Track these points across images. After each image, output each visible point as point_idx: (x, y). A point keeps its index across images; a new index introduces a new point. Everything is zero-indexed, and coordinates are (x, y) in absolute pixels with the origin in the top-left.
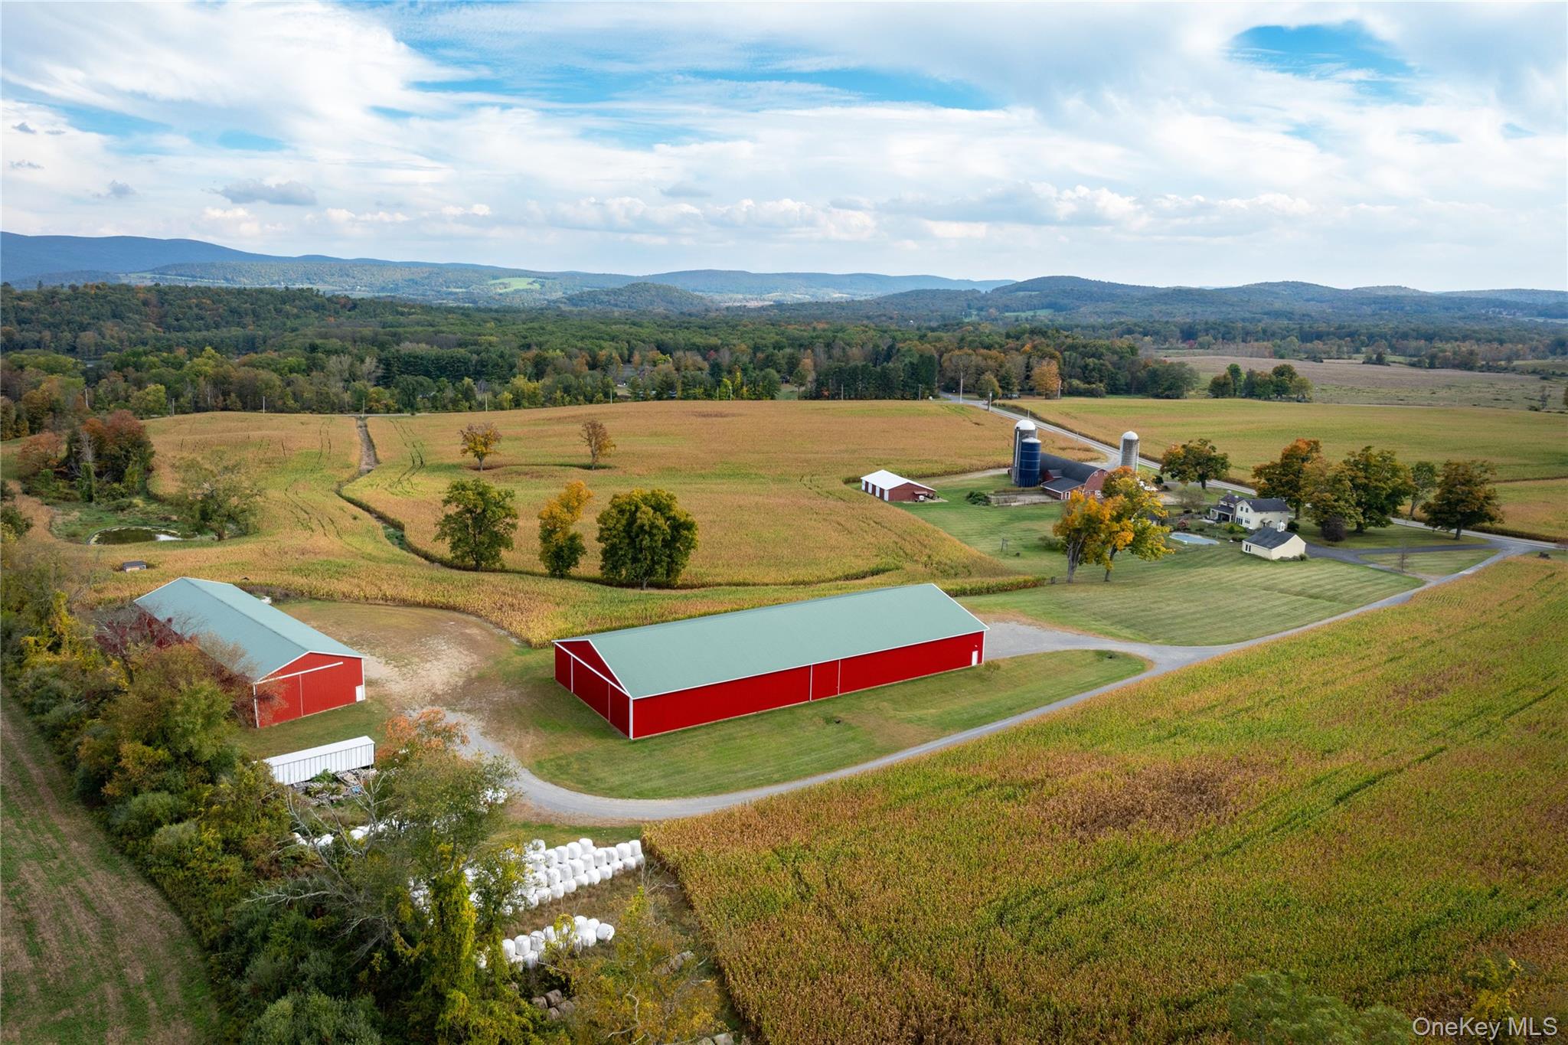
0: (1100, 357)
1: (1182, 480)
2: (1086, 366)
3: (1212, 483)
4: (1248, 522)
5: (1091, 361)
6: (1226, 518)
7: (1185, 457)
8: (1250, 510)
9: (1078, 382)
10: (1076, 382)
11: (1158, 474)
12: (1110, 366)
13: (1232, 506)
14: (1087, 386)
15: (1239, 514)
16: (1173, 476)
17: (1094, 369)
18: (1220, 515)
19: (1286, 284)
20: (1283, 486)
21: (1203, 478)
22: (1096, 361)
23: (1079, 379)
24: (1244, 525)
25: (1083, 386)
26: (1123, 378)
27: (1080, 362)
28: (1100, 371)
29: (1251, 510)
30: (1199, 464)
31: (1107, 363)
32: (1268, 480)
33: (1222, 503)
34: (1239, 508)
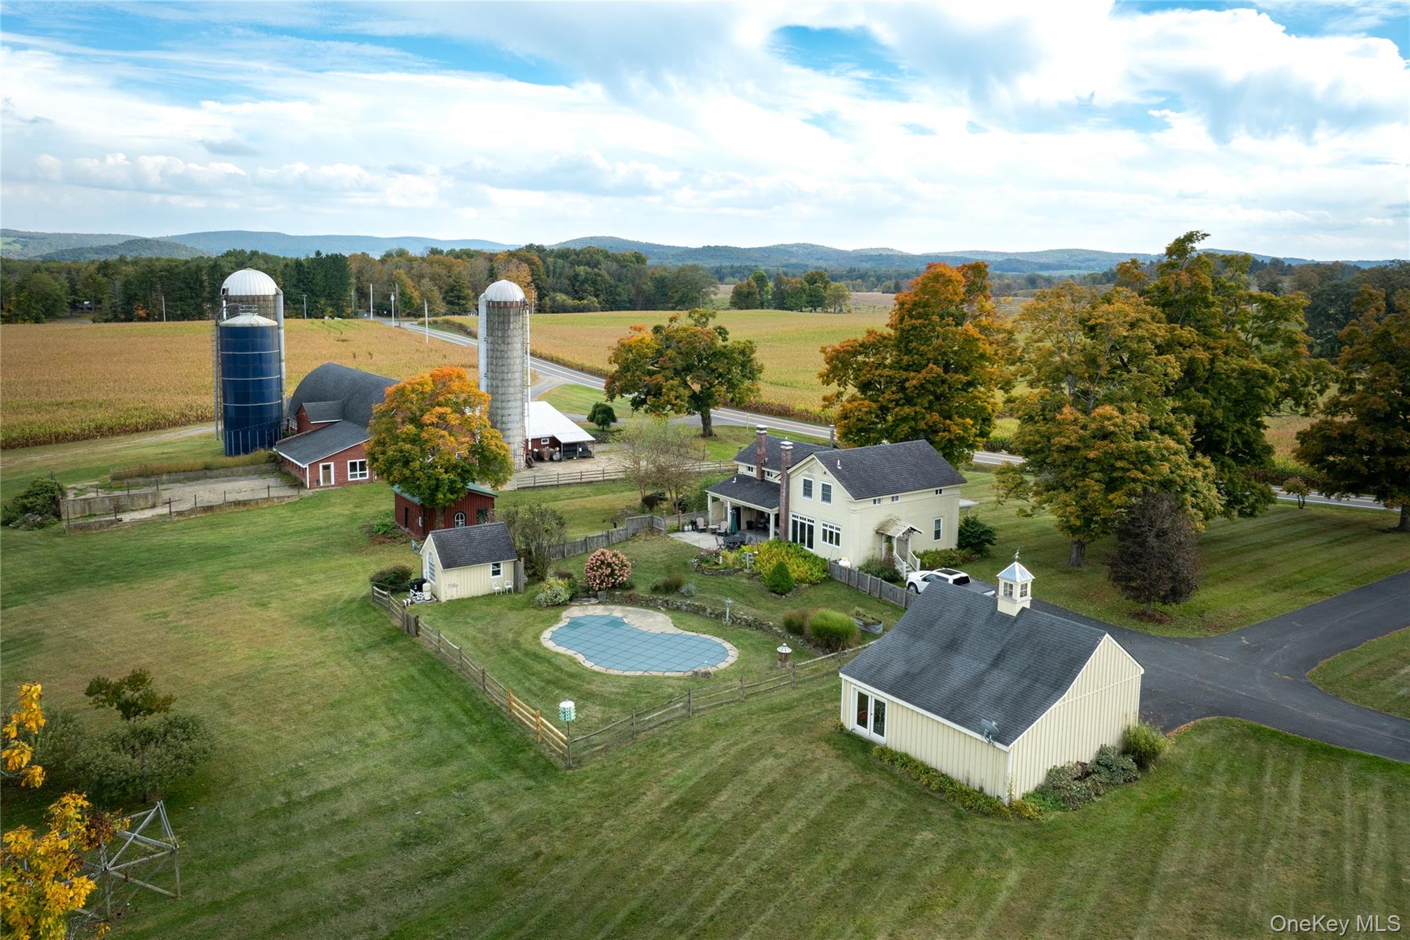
0: (596, 264)
1: (656, 409)
2: (576, 276)
3: (722, 416)
4: (832, 537)
5: (581, 269)
6: (759, 524)
7: (659, 353)
8: (838, 490)
9: (564, 297)
10: (561, 297)
11: (602, 399)
12: (607, 277)
13: (774, 477)
14: (577, 302)
15: (802, 507)
16: (636, 404)
17: (586, 281)
18: (737, 510)
19: (798, 245)
20: (909, 401)
21: (701, 403)
22: (589, 270)
23: (567, 293)
24: (821, 548)
25: (570, 302)
26: (624, 294)
27: (568, 271)
28: (594, 283)
29: (839, 492)
30: (688, 369)
31: (604, 272)
32: (865, 387)
33: (743, 469)
34: (797, 486)
